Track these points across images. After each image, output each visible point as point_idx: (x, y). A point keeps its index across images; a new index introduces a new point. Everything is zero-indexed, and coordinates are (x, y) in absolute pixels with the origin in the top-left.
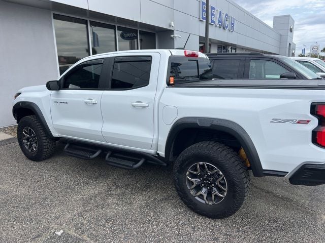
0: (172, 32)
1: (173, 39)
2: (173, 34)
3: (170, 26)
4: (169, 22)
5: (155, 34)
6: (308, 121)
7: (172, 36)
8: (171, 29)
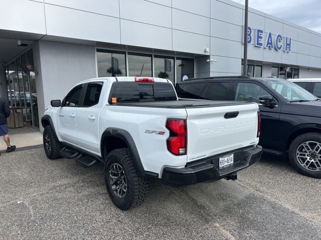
0: (208, 57)
1: (209, 63)
2: (209, 59)
3: (205, 52)
4: (205, 48)
5: (193, 59)
6: (164, 133)
7: (208, 60)
8: (207, 54)
